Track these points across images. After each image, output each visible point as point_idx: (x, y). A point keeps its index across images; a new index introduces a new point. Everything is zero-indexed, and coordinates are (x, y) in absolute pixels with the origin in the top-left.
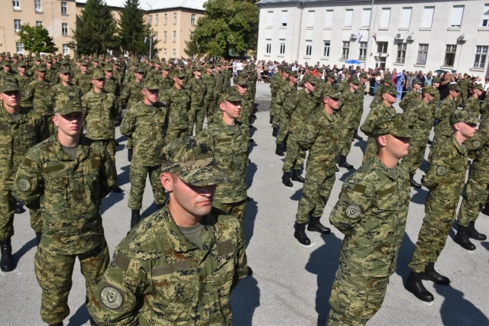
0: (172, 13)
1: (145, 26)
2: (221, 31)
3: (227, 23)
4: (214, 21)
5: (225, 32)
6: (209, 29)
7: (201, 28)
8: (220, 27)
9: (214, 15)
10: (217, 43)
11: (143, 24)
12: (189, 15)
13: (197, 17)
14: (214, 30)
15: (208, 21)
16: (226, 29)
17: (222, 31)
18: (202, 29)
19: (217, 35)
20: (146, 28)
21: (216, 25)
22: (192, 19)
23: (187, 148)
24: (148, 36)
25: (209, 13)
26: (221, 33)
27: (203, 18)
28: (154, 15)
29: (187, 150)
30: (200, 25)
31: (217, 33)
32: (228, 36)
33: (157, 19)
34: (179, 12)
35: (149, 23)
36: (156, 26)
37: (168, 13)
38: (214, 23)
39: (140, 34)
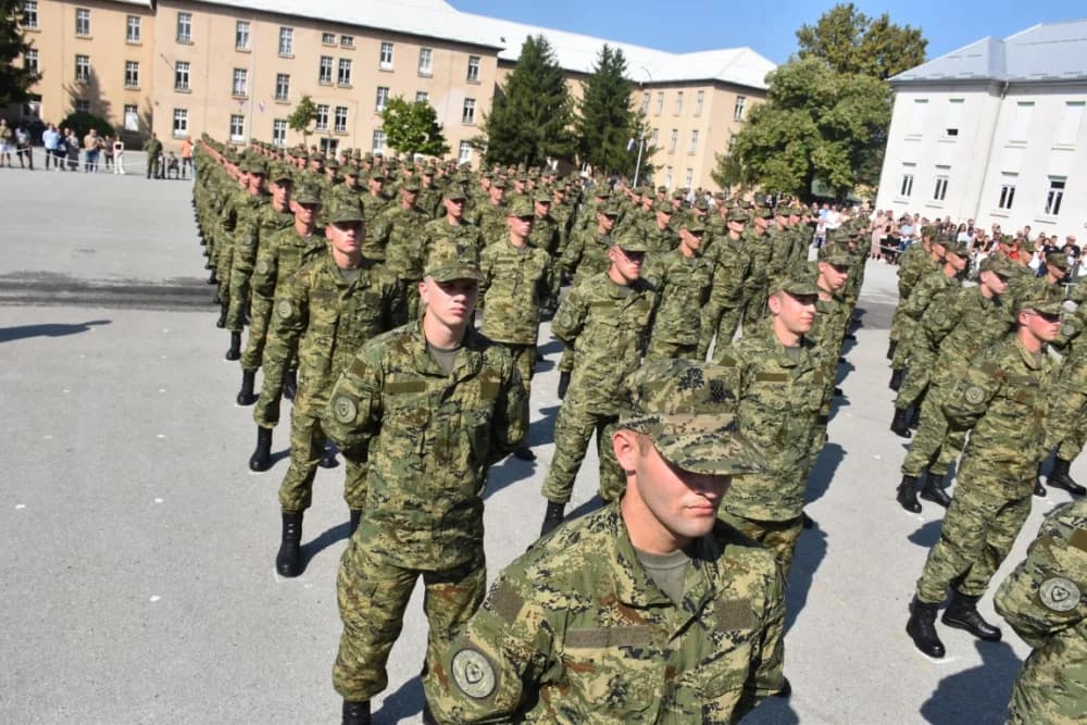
0: (695, 90)
1: (632, 114)
2: (798, 136)
3: (815, 121)
4: (785, 113)
5: (807, 139)
6: (771, 132)
7: (754, 127)
8: (798, 128)
9: (786, 100)
10: (786, 164)
11: (629, 110)
12: (732, 96)
13: (749, 102)
14: (783, 134)
15: (773, 112)
16: (810, 135)
17: (802, 137)
18: (756, 129)
19: (788, 147)
20: (634, 119)
21: (789, 123)
22: (737, 106)
23: (680, 384)
24: (636, 136)
25: (775, 96)
26: (800, 142)
27: (762, 107)
28: (654, 92)
29: (680, 390)
30: (754, 121)
31: (789, 142)
32: (814, 149)
33: (661, 102)
34: (710, 90)
35: (642, 109)
36: (657, 115)
37: (686, 90)
38: (784, 119)
39: (619, 131)
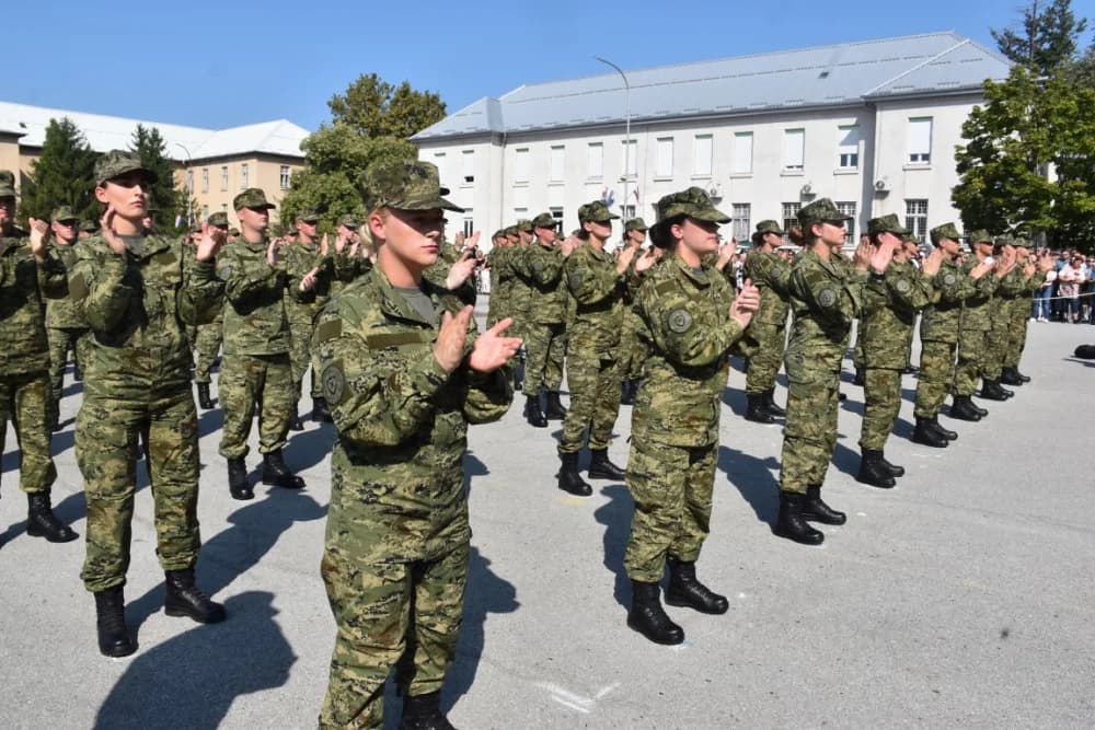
0: (238, 164)
1: (178, 193)
2: (338, 197)
3: (351, 181)
4: (323, 176)
5: (347, 198)
6: (313, 195)
7: (297, 192)
8: (337, 189)
9: (323, 165)
10: (331, 223)
11: (175, 189)
12: (276, 167)
13: (292, 169)
14: (323, 196)
15: (312, 177)
16: (349, 194)
17: (342, 197)
18: (299, 194)
19: (330, 206)
20: (181, 198)
21: (328, 186)
22: (282, 176)
24: (184, 214)
25: (312, 162)
26: (340, 202)
27: (302, 173)
28: (198, 170)
30: (296, 187)
31: (330, 202)
32: (354, 207)
33: (206, 178)
34: (253, 163)
35: (186, 187)
36: (204, 192)
37: (230, 165)
38: (323, 182)
39: (167, 211)
